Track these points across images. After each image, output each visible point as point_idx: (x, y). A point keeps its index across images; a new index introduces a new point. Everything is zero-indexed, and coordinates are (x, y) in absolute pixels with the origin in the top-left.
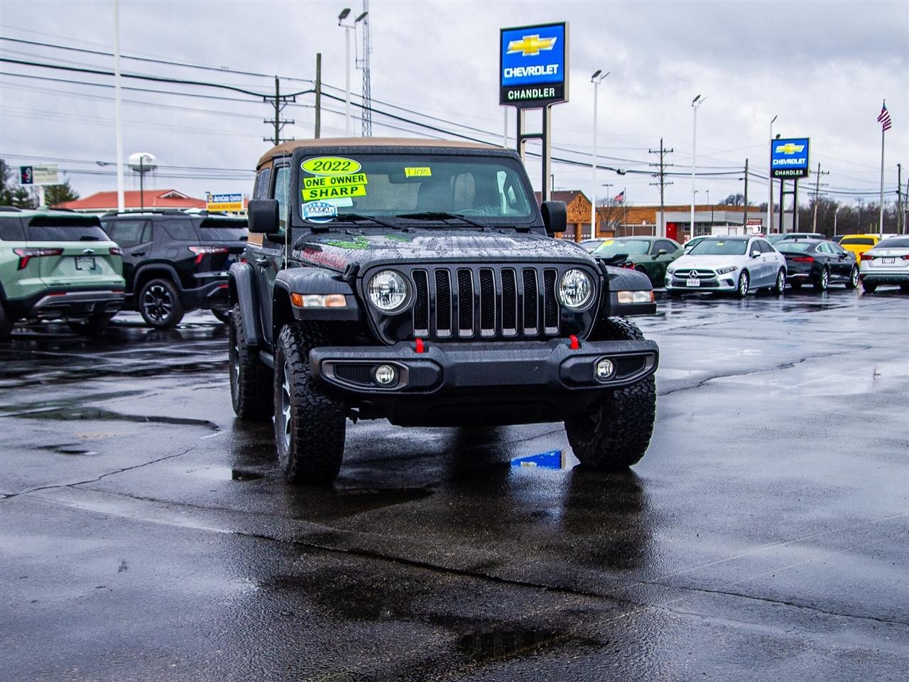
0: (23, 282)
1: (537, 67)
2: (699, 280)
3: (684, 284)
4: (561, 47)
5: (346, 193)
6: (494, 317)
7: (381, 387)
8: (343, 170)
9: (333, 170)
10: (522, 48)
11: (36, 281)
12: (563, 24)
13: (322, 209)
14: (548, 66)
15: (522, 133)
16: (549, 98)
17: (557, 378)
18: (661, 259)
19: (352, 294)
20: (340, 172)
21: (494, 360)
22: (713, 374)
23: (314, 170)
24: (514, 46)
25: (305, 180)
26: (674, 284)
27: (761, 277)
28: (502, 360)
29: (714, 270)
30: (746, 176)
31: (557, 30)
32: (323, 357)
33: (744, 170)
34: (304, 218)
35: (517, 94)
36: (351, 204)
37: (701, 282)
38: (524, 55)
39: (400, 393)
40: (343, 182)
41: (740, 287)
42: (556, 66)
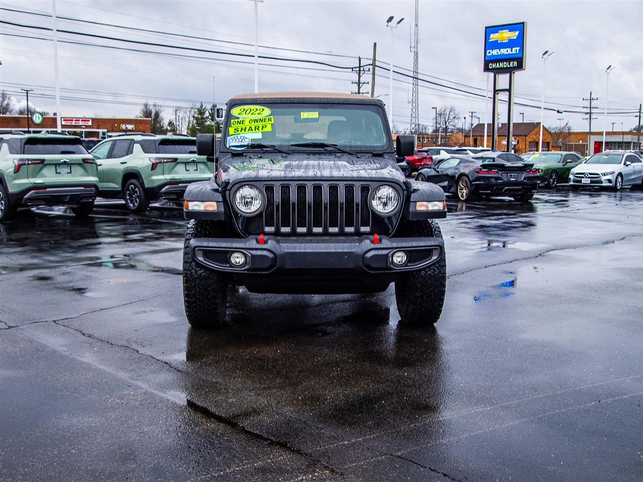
0: (154, 178)
1: (507, 49)
2: (589, 179)
3: (580, 182)
4: (522, 37)
5: (258, 130)
6: (322, 219)
7: (233, 267)
8: (258, 114)
9: (252, 114)
10: (497, 38)
11: (161, 177)
12: (523, 23)
13: (240, 140)
14: (513, 49)
15: (497, 89)
16: (513, 67)
17: (361, 264)
18: (569, 165)
19: (222, 202)
20: (256, 115)
21: (315, 251)
22: (554, 248)
23: (239, 114)
24: (493, 37)
25: (232, 121)
26: (574, 181)
27: (632, 178)
28: (321, 251)
29: (599, 173)
30: (640, 114)
31: (520, 27)
32: (196, 245)
33: (639, 111)
34: (228, 146)
35: (494, 65)
36: (261, 137)
37: (591, 181)
38: (499, 42)
39: (246, 272)
40: (257, 122)
41: (616, 184)
42: (518, 48)
